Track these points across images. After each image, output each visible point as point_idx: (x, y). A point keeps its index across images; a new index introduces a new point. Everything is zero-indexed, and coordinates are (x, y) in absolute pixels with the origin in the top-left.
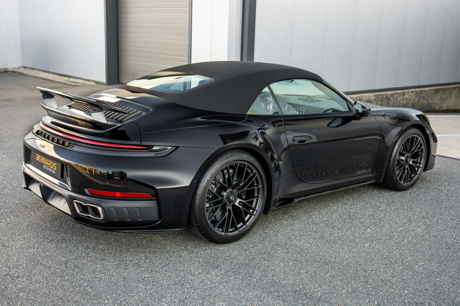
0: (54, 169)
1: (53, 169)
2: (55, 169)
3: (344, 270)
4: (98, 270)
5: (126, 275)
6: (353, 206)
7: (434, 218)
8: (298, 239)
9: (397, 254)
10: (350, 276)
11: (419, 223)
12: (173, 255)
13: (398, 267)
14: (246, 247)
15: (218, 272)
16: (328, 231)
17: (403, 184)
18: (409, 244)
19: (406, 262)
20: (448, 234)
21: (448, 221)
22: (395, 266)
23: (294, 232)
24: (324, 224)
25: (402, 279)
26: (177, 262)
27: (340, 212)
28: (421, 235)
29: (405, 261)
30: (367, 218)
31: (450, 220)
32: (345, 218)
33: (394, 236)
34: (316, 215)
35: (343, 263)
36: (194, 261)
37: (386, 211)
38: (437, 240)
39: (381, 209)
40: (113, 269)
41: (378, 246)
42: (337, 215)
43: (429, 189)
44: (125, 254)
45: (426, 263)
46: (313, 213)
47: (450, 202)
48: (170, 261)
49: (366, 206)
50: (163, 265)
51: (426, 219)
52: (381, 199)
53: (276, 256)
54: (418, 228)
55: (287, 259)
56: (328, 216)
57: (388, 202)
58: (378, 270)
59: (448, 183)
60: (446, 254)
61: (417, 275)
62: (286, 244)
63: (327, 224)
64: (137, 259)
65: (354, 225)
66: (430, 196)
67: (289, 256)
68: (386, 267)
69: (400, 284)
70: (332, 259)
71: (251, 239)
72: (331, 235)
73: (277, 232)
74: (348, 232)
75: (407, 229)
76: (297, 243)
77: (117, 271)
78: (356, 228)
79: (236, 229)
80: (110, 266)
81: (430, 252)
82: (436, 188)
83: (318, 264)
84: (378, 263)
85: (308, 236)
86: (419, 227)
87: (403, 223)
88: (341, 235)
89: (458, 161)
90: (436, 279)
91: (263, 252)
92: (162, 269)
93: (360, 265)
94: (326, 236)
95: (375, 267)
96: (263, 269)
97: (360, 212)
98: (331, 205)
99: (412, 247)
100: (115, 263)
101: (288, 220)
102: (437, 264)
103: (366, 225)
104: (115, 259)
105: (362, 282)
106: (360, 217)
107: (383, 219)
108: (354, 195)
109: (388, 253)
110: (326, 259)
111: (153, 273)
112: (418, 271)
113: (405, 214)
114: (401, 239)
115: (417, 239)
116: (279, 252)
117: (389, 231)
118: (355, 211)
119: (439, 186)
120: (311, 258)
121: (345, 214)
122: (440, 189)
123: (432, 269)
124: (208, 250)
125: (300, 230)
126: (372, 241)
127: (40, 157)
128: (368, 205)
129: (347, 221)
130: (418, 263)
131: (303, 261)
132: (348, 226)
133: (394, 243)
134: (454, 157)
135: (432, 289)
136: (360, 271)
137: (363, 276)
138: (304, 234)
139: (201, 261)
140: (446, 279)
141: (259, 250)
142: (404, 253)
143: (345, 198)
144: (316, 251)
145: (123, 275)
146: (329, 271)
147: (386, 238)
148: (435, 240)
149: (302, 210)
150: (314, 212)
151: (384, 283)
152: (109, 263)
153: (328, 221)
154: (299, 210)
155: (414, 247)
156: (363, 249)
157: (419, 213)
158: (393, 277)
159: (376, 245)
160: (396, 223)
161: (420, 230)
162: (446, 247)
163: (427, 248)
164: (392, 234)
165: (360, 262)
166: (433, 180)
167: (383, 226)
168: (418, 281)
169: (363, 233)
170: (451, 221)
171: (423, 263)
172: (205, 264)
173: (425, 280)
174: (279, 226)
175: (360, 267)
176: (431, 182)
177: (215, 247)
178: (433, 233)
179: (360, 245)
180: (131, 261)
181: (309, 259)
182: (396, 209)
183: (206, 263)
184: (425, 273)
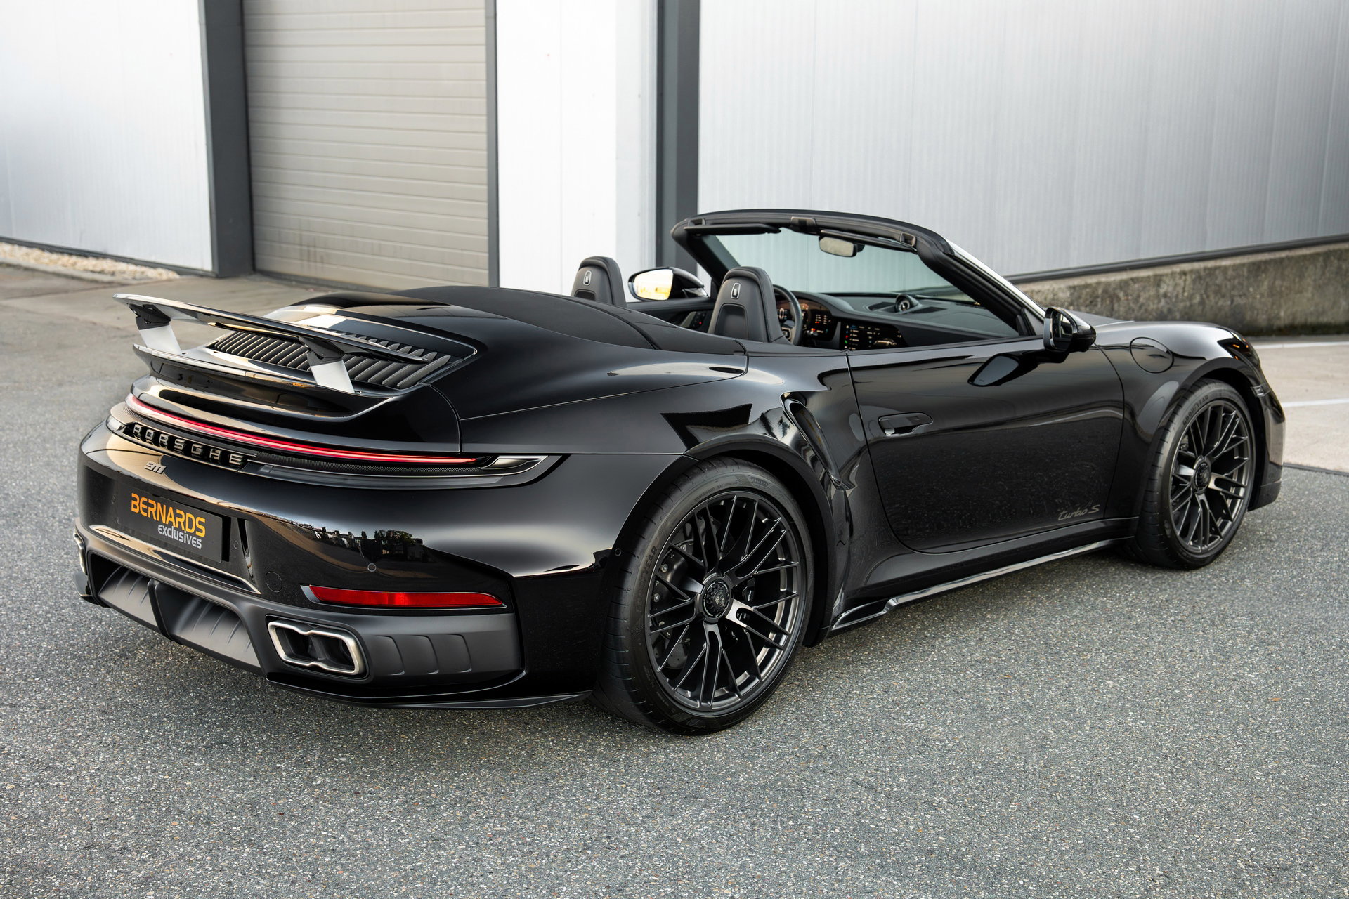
0: (198, 533)
1: (194, 535)
2: (203, 535)
3: (1056, 792)
4: (352, 820)
5: (436, 830)
6: (1053, 616)
7: (1291, 643)
8: (909, 713)
9: (1200, 742)
10: (1076, 805)
11: (1249, 658)
12: (560, 772)
13: (1207, 778)
14: (765, 740)
15: (700, 811)
16: (992, 690)
17: (1193, 549)
18: (1229, 714)
19: (1228, 762)
20: (1338, 683)
21: (1333, 649)
22: (1197, 774)
23: (894, 696)
24: (978, 671)
25: (1221, 807)
26: (577, 789)
27: (1017, 635)
28: (1260, 691)
29: (1225, 761)
30: (1099, 649)
31: (1337, 646)
32: (1035, 652)
33: (1182, 695)
34: (950, 645)
35: (1051, 773)
36: (624, 785)
37: (1150, 628)
38: (1307, 701)
39: (1135, 623)
40: (395, 816)
41: (1143, 724)
42: (1012, 644)
43: (1268, 561)
44: (420, 774)
45: (1284, 763)
46: (940, 640)
47: (1332, 596)
48: (554, 787)
49: (1091, 615)
50: (537, 798)
51: (1269, 647)
52: (1133, 595)
53: (857, 761)
54: (1250, 672)
55: (888, 770)
56: (985, 648)
57: (1152, 602)
58: (1151, 788)
59: (1320, 544)
60: (1336, 738)
61: (1263, 796)
62: (878, 730)
63: (986, 669)
64: (458, 788)
65: (1064, 670)
66: (1273, 581)
67: (894, 759)
68: (1173, 778)
69: (1218, 821)
70: (1017, 762)
71: (774, 720)
72: (1002, 700)
73: (846, 697)
74: (1050, 689)
75: (1219, 675)
76: (909, 724)
77: (408, 820)
78: (1071, 678)
79: (734, 690)
80: (385, 809)
81: (1291, 735)
82: (1289, 557)
83: (979, 779)
84: (1149, 770)
85: (937, 703)
86: (1253, 667)
87: (1205, 659)
88: (1031, 699)
89: (1342, 478)
90: (1317, 805)
91: (816, 753)
92: (536, 810)
93: (1099, 775)
94: (989, 703)
95: (1143, 778)
96: (825, 798)
97: (1076, 634)
98: (988, 616)
99: (1238, 724)
100: (396, 801)
101: (871, 663)
102: (1315, 766)
103: (1098, 668)
104: (393, 789)
105: (1110, 820)
106: (1078, 647)
107: (1147, 650)
108: (1050, 587)
109: (1174, 743)
110: (999, 764)
111: (515, 822)
112: (1264, 785)
113: (1206, 634)
114: (1205, 702)
115: (1249, 702)
116: (862, 752)
117: (1166, 683)
118: (1060, 631)
119: (1295, 551)
120: (957, 764)
121: (1034, 640)
122: (1300, 561)
123: (1303, 779)
124: (658, 754)
125: (910, 690)
126: (1123, 710)
127: (144, 503)
128: (1097, 612)
129: (1043, 660)
130: (1261, 765)
131: (936, 773)
132: (1047, 672)
133: (1187, 714)
134: (1331, 467)
135: (1307, 830)
136: (1099, 791)
137: (1112, 804)
138: (923, 699)
139: (644, 785)
140: (1344, 804)
141: (804, 747)
142: (1218, 739)
143: (1025, 596)
144: (967, 745)
145: (429, 831)
146: (1013, 795)
147: (1162, 701)
148: (1301, 702)
149: (907, 633)
150: (943, 638)
151: (1172, 821)
152: (380, 801)
153: (989, 662)
154: (898, 634)
155: (1244, 724)
156: (1100, 734)
157: (1247, 629)
158: (1196, 804)
159: (1135, 721)
160: (1185, 661)
161: (1257, 675)
162: (1335, 719)
163: (1281, 724)
164: (1177, 691)
165: (1098, 767)
166: (1277, 536)
167: (1148, 669)
168: (1268, 812)
169: (1093, 689)
170: (1341, 649)
171: (1274, 765)
172: (658, 791)
173: (1287, 807)
174: (848, 680)
175: (1099, 780)
176: (1271, 541)
177: (676, 746)
178: (1292, 683)
179: (1089, 723)
180: (442, 794)
181: (952, 765)
182: (1181, 622)
183: (658, 789)
184: (1285, 791)
